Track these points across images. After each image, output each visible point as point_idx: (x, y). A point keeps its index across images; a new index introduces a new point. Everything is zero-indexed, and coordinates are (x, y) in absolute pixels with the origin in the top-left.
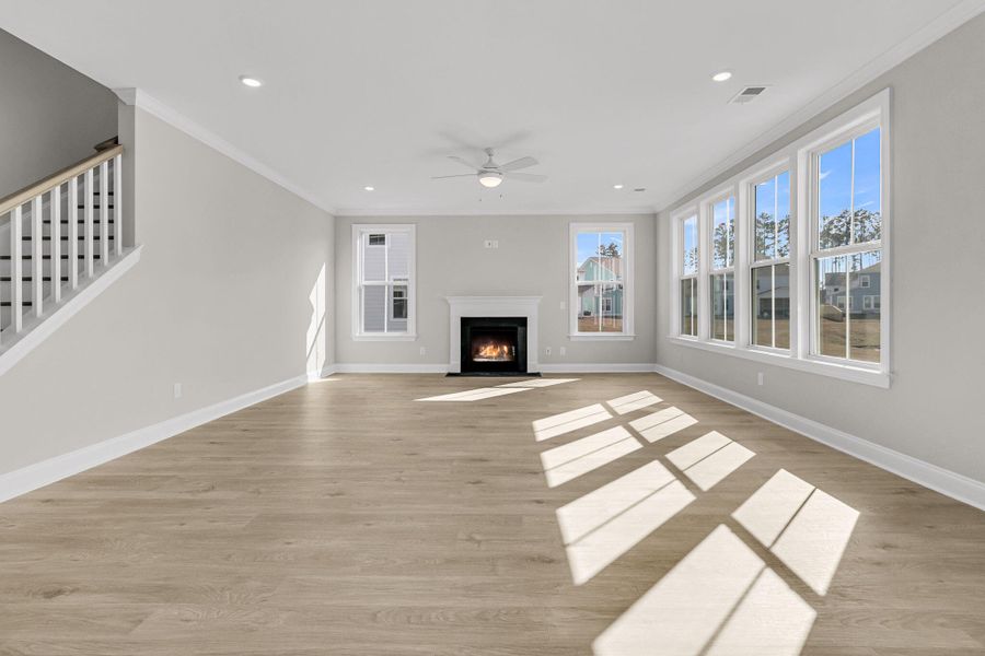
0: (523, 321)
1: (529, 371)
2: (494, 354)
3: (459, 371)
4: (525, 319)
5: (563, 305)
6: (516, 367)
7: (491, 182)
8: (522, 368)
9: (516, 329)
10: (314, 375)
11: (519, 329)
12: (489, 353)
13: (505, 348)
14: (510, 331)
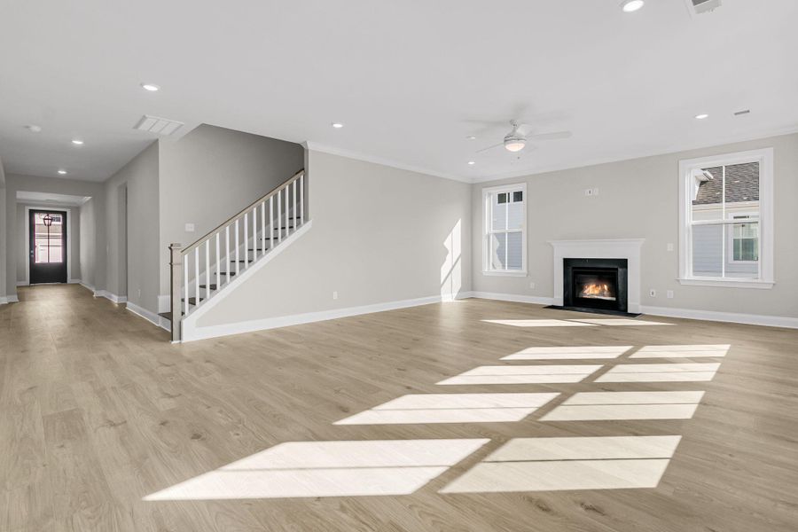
0: (623, 263)
1: (629, 311)
2: (596, 292)
3: (562, 304)
4: (625, 261)
5: (670, 247)
6: (617, 306)
7: (515, 147)
8: (622, 308)
9: (617, 269)
10: (449, 296)
11: (620, 270)
12: (592, 291)
13: (606, 287)
14: (612, 272)
